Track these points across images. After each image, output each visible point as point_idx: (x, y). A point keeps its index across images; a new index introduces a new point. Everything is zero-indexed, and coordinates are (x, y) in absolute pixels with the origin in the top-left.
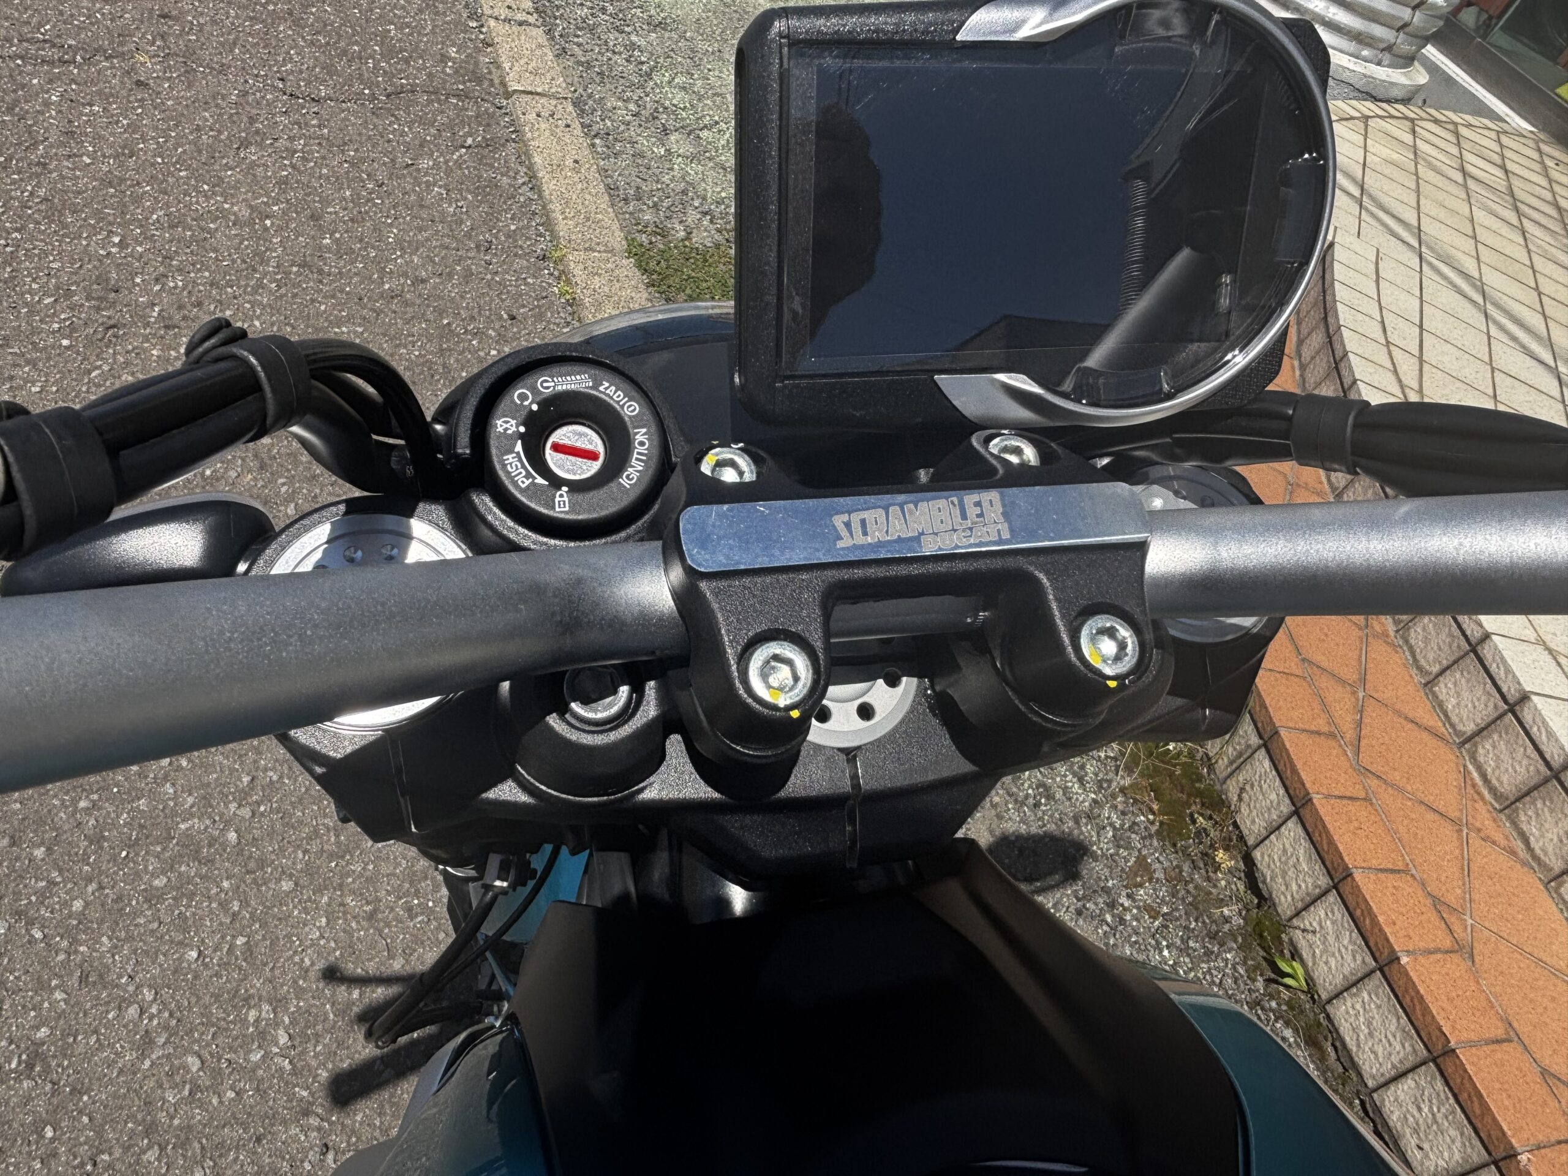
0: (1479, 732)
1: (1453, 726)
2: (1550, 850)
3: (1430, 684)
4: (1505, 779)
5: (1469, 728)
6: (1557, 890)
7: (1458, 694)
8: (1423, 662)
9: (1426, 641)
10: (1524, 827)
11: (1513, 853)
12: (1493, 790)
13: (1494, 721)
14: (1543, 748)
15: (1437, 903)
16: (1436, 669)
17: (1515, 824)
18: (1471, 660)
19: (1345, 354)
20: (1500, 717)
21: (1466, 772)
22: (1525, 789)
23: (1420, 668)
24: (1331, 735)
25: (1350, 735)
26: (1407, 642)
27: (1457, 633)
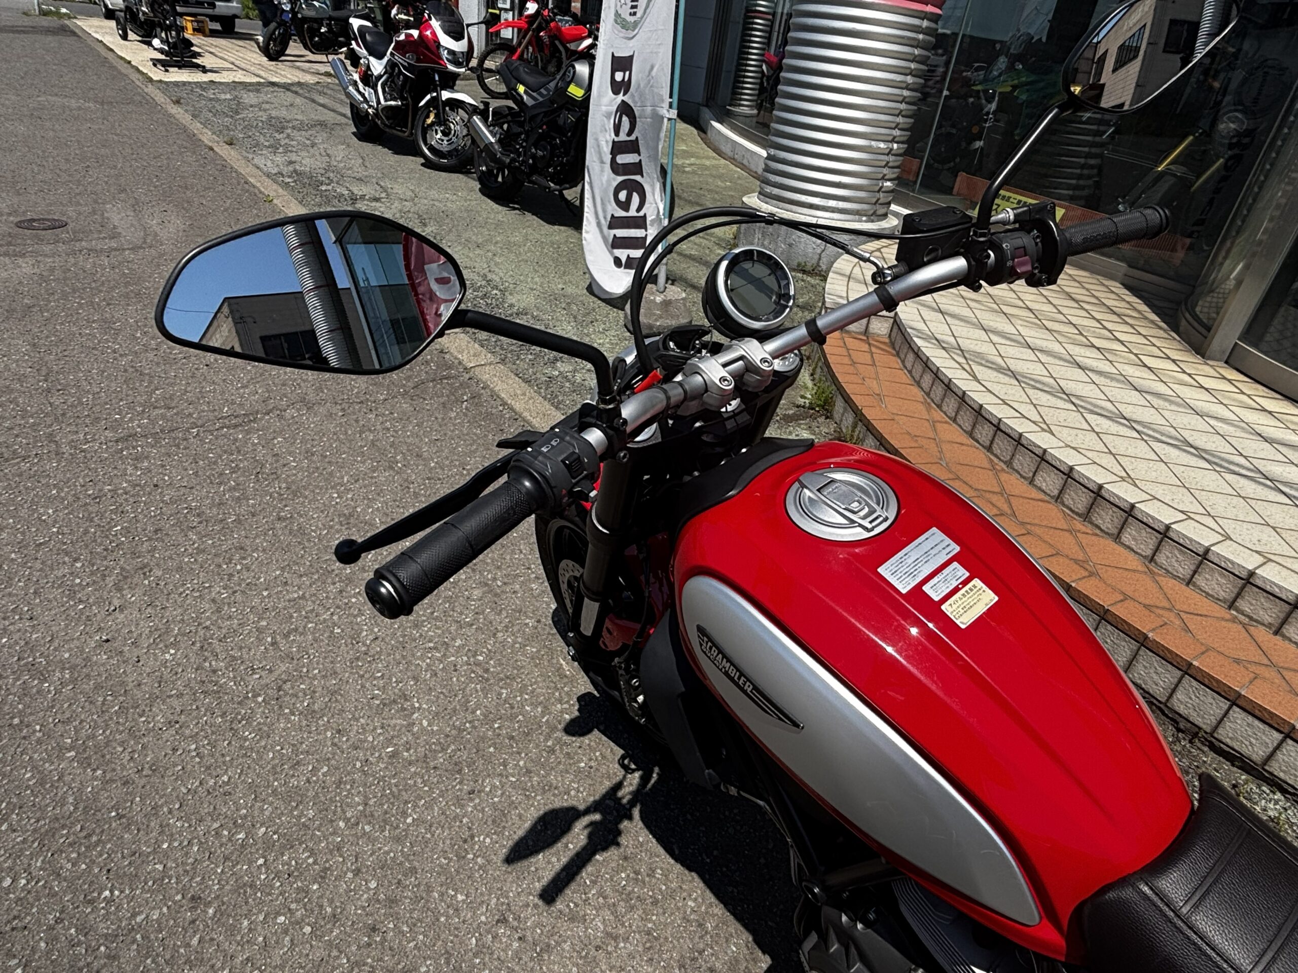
0: (1061, 492)
1: (1049, 495)
2: (1110, 526)
3: (1031, 482)
4: (1080, 506)
5: (1056, 492)
6: (1120, 541)
7: (1045, 480)
8: (1024, 474)
9: (1022, 464)
10: (1096, 522)
11: (1096, 535)
12: (1077, 514)
13: (1064, 485)
14: (1088, 486)
15: (1076, 561)
16: (1031, 474)
17: (1091, 523)
18: (1044, 464)
19: (928, 358)
20: (1066, 482)
21: (1063, 511)
22: (1088, 507)
23: (1024, 478)
24: (1002, 515)
25: (1009, 512)
26: (1014, 469)
27: (1033, 455)
